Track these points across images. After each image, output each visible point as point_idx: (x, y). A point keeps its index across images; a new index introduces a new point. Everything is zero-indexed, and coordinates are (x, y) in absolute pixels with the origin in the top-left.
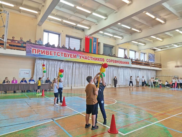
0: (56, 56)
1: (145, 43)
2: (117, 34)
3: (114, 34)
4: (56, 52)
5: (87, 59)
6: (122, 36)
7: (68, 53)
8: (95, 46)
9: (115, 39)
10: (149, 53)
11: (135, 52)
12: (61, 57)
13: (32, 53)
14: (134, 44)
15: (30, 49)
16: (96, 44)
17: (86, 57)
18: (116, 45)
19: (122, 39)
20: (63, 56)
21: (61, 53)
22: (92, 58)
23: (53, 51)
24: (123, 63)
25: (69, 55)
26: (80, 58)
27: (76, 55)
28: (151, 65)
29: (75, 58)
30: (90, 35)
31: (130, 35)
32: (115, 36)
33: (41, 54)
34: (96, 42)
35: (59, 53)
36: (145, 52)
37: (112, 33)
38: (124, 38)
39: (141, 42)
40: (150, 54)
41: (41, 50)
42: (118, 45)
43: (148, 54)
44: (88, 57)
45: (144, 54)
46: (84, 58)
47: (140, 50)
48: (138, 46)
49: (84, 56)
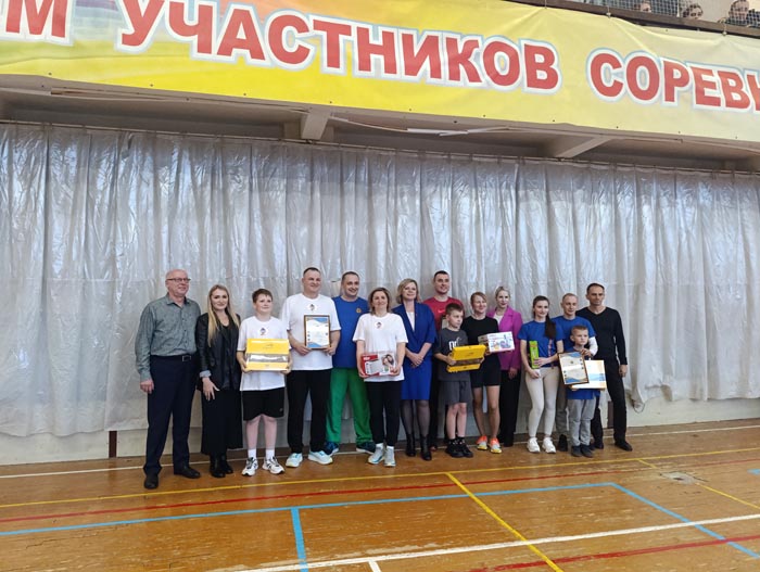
17: (239, 18)
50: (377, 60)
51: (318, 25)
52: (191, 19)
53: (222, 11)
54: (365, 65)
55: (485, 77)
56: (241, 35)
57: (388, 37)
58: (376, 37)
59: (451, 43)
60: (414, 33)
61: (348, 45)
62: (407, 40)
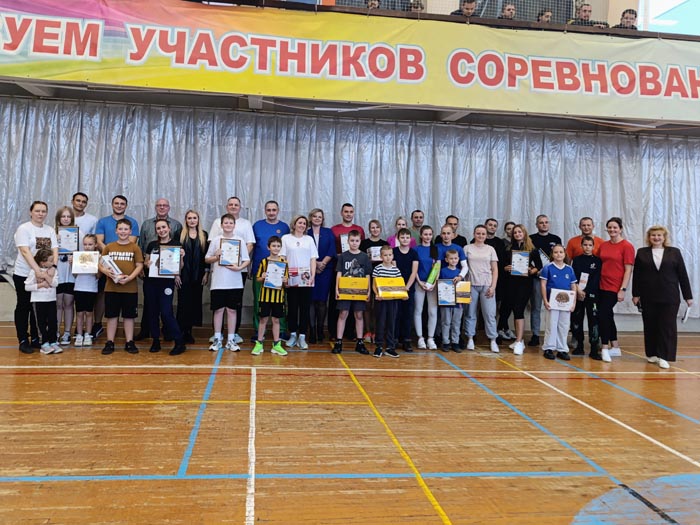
17: (204, 38)
26: (137, 57)
27: (93, 29)
49: (181, 36)
50: (293, 63)
51: (254, 41)
52: (172, 41)
53: (192, 36)
54: (284, 67)
55: (368, 73)
56: (203, 50)
57: (302, 47)
58: (293, 47)
59: (346, 49)
60: (320, 43)
61: (274, 54)
62: (315, 48)
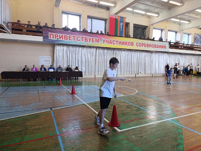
0: (75, 41)
1: (189, 21)
2: (151, 11)
3: (147, 11)
4: (75, 37)
5: (112, 44)
6: (157, 13)
7: (90, 38)
8: (121, 27)
9: (149, 17)
10: (195, 34)
11: (176, 33)
12: (82, 42)
13: (49, 39)
14: (175, 23)
15: (47, 34)
16: (123, 25)
17: (110, 41)
18: (150, 25)
19: (157, 17)
20: (84, 41)
21: (81, 37)
22: (118, 42)
23: (72, 36)
24: (157, 47)
25: (90, 40)
26: (103, 43)
27: (98, 39)
28: (196, 49)
29: (97, 42)
30: (116, 14)
31: (168, 10)
32: (148, 14)
33: (59, 39)
34: (123, 22)
35: (80, 38)
36: (189, 33)
37: (144, 10)
38: (161, 14)
39: (184, 20)
40: (197, 34)
41: (59, 35)
42: (152, 25)
43: (193, 34)
44: (113, 41)
45: (189, 35)
46: (108, 42)
47: (183, 30)
48: (180, 24)
49: (108, 40)
50: (120, 44)
55: (128, 45)
